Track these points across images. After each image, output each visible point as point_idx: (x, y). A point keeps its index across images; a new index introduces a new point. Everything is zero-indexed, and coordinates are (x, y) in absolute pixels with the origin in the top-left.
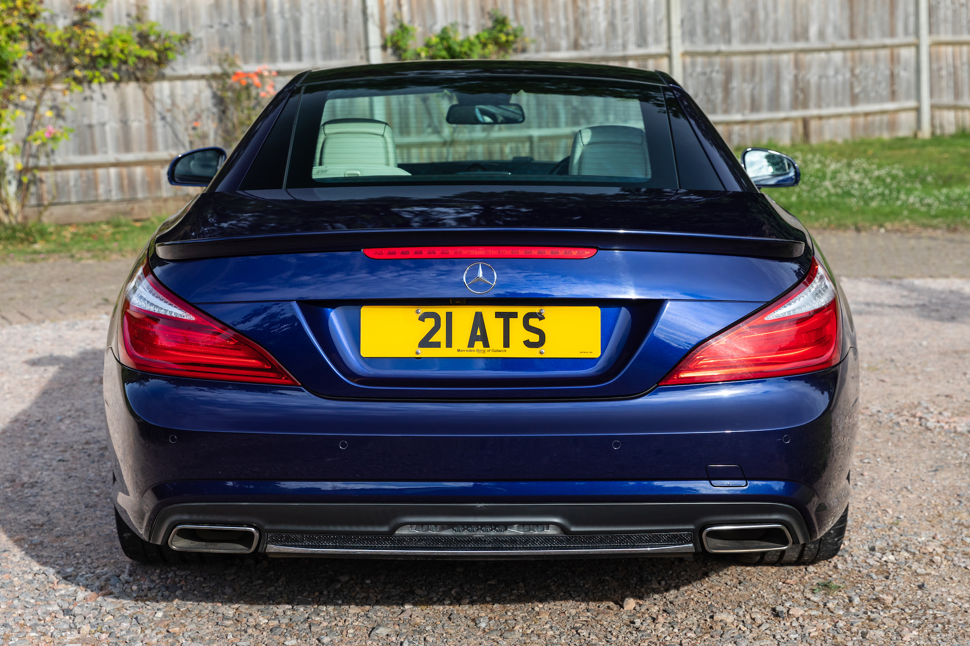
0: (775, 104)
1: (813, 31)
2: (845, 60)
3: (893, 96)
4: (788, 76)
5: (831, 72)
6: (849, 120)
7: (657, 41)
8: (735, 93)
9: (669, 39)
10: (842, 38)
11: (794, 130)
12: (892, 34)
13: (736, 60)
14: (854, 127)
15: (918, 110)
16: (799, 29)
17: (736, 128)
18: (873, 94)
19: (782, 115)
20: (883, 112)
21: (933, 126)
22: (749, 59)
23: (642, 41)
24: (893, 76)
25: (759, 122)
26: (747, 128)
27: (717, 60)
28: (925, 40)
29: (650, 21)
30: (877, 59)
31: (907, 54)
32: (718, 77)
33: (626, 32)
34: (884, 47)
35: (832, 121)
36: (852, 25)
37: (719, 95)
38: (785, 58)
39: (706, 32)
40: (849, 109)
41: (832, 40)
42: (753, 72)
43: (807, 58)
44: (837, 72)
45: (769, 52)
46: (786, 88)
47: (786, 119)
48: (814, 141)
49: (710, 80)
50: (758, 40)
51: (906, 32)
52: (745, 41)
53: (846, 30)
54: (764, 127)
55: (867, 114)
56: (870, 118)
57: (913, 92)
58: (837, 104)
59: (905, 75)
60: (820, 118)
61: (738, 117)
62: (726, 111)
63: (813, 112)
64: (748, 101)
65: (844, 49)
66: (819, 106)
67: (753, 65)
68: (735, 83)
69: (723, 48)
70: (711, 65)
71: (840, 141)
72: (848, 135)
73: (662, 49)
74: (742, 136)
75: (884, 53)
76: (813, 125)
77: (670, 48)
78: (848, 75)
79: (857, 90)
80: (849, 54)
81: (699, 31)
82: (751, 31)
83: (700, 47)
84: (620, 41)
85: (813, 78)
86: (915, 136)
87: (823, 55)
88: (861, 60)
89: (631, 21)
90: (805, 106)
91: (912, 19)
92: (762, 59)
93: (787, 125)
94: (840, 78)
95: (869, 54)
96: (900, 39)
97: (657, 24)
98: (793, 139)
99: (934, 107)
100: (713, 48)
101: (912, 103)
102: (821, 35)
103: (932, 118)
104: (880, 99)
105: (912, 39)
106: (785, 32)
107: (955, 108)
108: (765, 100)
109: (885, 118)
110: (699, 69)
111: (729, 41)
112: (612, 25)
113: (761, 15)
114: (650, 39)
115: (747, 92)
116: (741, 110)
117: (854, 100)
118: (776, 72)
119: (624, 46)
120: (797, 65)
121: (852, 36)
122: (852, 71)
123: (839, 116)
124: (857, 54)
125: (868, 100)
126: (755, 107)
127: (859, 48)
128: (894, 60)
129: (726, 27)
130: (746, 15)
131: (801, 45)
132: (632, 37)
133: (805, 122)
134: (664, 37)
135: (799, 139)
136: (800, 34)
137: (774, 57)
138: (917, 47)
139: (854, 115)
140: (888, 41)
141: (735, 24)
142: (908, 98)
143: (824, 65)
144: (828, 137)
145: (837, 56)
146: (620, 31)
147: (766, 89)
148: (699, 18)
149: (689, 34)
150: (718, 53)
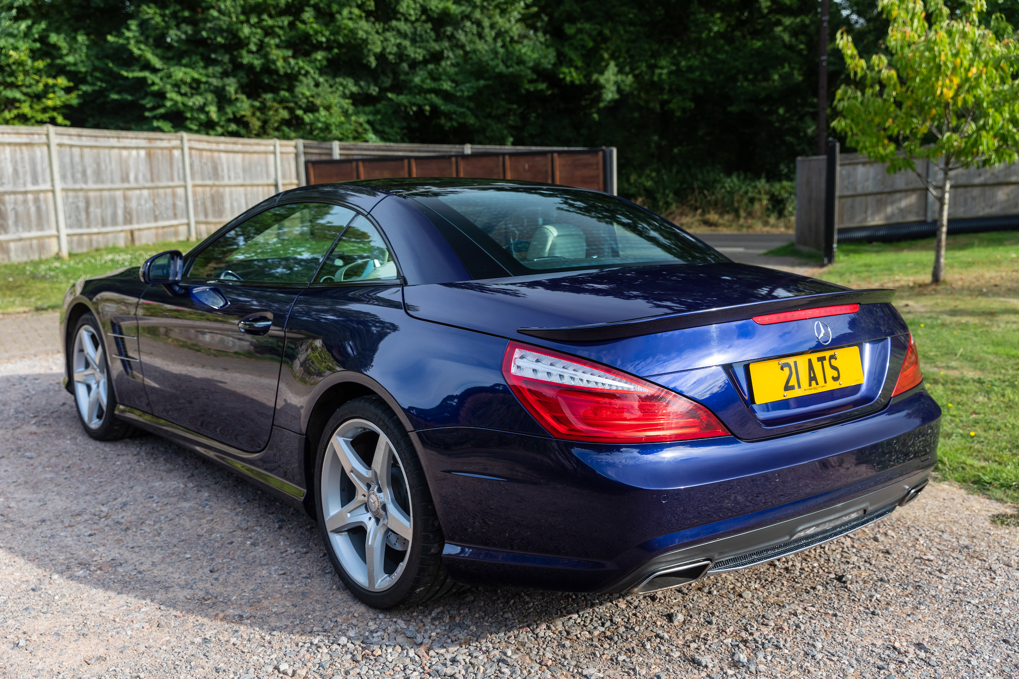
0: (114, 222)
1: (132, 177)
2: (149, 195)
3: (175, 216)
4: (121, 204)
5: (143, 202)
6: (154, 231)
7: (44, 181)
8: (92, 215)
9: (52, 180)
10: (147, 181)
11: (126, 238)
12: (172, 179)
13: (91, 194)
14: (157, 235)
15: (188, 225)
16: (124, 176)
17: (94, 237)
18: (165, 216)
19: (119, 228)
20: (171, 226)
21: (197, 233)
22: (98, 194)
23: (35, 181)
24: (174, 205)
25: (106, 233)
26: (100, 237)
27: (81, 194)
28: (190, 183)
29: (39, 168)
30: (166, 194)
31: (180, 191)
32: (82, 205)
33: (25, 174)
34: (169, 187)
35: (146, 232)
36: (152, 174)
37: (83, 216)
38: (119, 194)
39: (73, 176)
40: (153, 225)
41: (142, 183)
42: (101, 202)
43: (129, 193)
44: (146, 202)
45: (110, 190)
46: (120, 212)
47: (122, 231)
48: (137, 243)
49: (77, 207)
50: (102, 182)
51: (179, 179)
52: (96, 182)
53: (148, 176)
54: (110, 236)
55: (163, 227)
56: (165, 230)
57: (185, 214)
58: (148, 221)
59: (181, 204)
60: (139, 230)
61: (95, 230)
62: (88, 226)
63: (135, 226)
64: (100, 220)
65: (148, 188)
66: (138, 223)
67: (101, 197)
68: (92, 209)
69: (84, 186)
70: (77, 197)
71: (150, 243)
72: (154, 240)
73: (48, 186)
74: (98, 242)
75: (169, 191)
76: (136, 234)
77: (53, 185)
78: (152, 204)
79: (157, 213)
80: (151, 191)
81: (69, 175)
82: (99, 176)
83: (71, 185)
84: (21, 181)
85: (133, 205)
86: (188, 240)
87: (138, 192)
88: (158, 195)
89: (28, 168)
90: (130, 222)
91: (181, 171)
92: (106, 194)
93: (122, 235)
94: (148, 206)
95: (161, 191)
96: (176, 182)
97: (43, 170)
98: (126, 243)
99: (197, 223)
100: (78, 186)
101: (185, 221)
102: (136, 179)
103: (196, 229)
104: (168, 219)
105: (182, 183)
106: (117, 177)
107: (206, 223)
108: (109, 219)
109: (172, 229)
110: (71, 200)
111: (86, 182)
112: (16, 171)
113: (103, 166)
114: (40, 180)
115: (99, 214)
116: (96, 226)
117: (156, 219)
118: (114, 201)
119: (25, 184)
120: (125, 198)
121: (152, 181)
122: (154, 201)
123: (149, 229)
124: (155, 191)
125: (164, 219)
126: (104, 224)
127: (157, 188)
128: (174, 195)
129: (84, 173)
130: (95, 166)
131: (126, 185)
132: (29, 178)
133: (132, 232)
134: (48, 179)
135: (129, 243)
136: (126, 178)
137: (112, 193)
138: (185, 187)
139: (157, 228)
140: (171, 184)
141: (89, 172)
142: (182, 217)
143: (139, 198)
144: (144, 242)
145: (145, 193)
146: (21, 174)
147: (109, 212)
148: (68, 167)
149: (64, 177)
150: (81, 190)
